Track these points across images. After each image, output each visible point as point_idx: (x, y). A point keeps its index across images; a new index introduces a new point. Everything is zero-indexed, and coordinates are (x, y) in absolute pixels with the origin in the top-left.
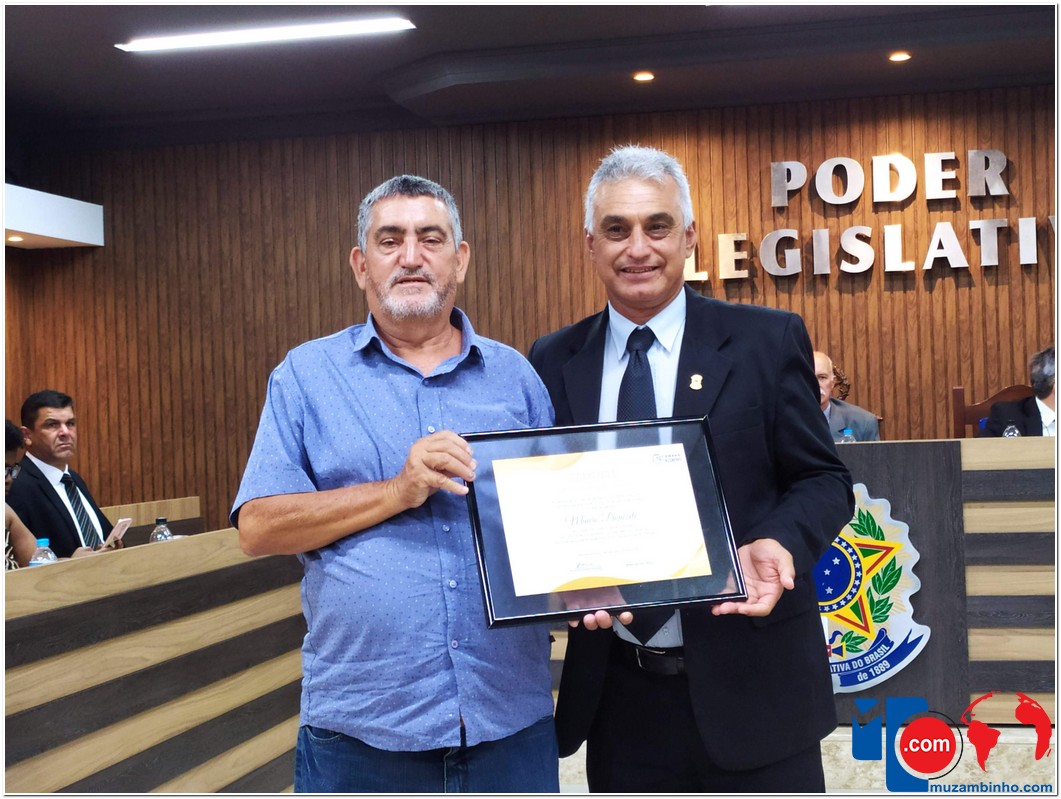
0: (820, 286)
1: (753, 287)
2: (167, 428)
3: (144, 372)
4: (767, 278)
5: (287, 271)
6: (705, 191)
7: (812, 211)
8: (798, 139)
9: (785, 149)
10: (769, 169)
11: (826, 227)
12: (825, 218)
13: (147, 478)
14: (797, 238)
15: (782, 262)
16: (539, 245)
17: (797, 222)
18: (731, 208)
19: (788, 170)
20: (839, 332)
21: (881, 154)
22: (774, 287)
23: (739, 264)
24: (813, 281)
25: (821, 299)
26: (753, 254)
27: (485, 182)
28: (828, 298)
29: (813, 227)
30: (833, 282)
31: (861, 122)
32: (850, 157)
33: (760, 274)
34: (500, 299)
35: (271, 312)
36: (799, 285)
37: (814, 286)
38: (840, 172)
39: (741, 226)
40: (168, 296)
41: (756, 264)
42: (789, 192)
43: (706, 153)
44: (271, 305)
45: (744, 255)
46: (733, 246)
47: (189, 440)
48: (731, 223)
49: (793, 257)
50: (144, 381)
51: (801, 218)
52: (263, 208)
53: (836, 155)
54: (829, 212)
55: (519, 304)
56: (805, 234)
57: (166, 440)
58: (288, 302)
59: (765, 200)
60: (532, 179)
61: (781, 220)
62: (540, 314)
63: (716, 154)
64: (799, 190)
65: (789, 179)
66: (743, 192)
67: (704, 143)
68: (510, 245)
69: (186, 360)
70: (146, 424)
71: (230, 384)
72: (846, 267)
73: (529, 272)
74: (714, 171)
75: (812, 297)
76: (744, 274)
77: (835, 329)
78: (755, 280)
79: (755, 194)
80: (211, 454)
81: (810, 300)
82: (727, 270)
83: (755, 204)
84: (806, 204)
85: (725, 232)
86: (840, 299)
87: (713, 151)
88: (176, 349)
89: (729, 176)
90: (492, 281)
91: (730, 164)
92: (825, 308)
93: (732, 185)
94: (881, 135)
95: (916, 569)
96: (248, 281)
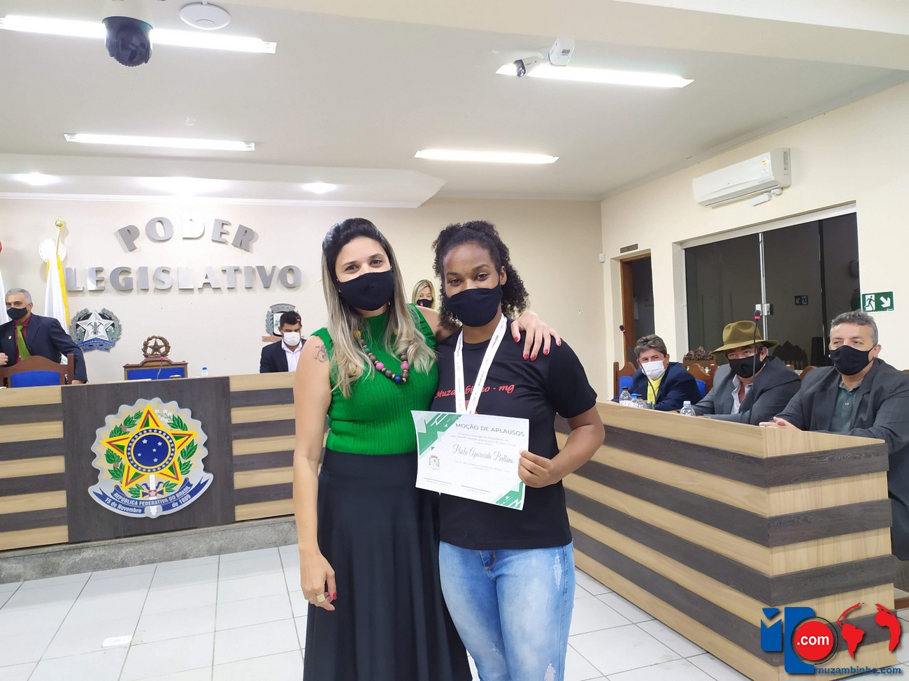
95: (205, 445)
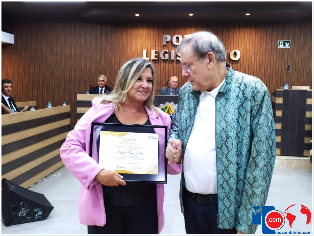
0: (172, 62)
1: (158, 62)
2: (29, 86)
3: (23, 73)
4: (161, 60)
5: (57, 52)
6: (149, 40)
7: (172, 46)
8: (169, 30)
9: (166, 32)
10: (163, 36)
11: (174, 50)
12: (174, 47)
13: (24, 96)
14: (168, 51)
15: (164, 56)
16: (113, 50)
17: (168, 48)
18: (154, 44)
19: (167, 37)
20: (176, 72)
21: (186, 35)
22: (162, 62)
23: (156, 57)
24: (170, 61)
25: (172, 65)
26: (159, 54)
27: (102, 36)
28: (174, 65)
29: (171, 50)
30: (175, 61)
31: (183, 28)
32: (180, 35)
33: (160, 59)
34: (104, 61)
35: (53, 61)
36: (168, 62)
37: (171, 62)
38: (178, 38)
39: (156, 49)
40: (29, 56)
41: (159, 57)
42: (167, 42)
43: (150, 32)
44: (53, 60)
45: (157, 55)
46: (154, 53)
47: (34, 89)
48: (154, 48)
49: (167, 55)
50: (23, 75)
51: (169, 47)
52: (51, 37)
53: (177, 35)
54: (175, 46)
55: (108, 62)
56: (170, 51)
57: (28, 88)
58: (57, 59)
59: (162, 43)
60: (112, 35)
61: (165, 47)
62: (113, 65)
63: (152, 32)
64: (169, 41)
65: (167, 39)
66: (157, 41)
67: (149, 30)
68: (107, 49)
69: (33, 71)
70: (24, 84)
71: (43, 76)
72: (178, 58)
73: (111, 56)
74: (151, 36)
75: (170, 64)
76: (157, 59)
77: (175, 72)
78: (159, 60)
79: (160, 42)
80: (39, 92)
81: (170, 65)
82: (153, 58)
83: (160, 44)
84: (170, 44)
85: (153, 49)
86: (176, 65)
87: (151, 32)
88: (31, 69)
89: (154, 37)
90: (103, 57)
91: (155, 35)
92: (173, 67)
93: (155, 40)
94: (186, 31)
96: (48, 54)
